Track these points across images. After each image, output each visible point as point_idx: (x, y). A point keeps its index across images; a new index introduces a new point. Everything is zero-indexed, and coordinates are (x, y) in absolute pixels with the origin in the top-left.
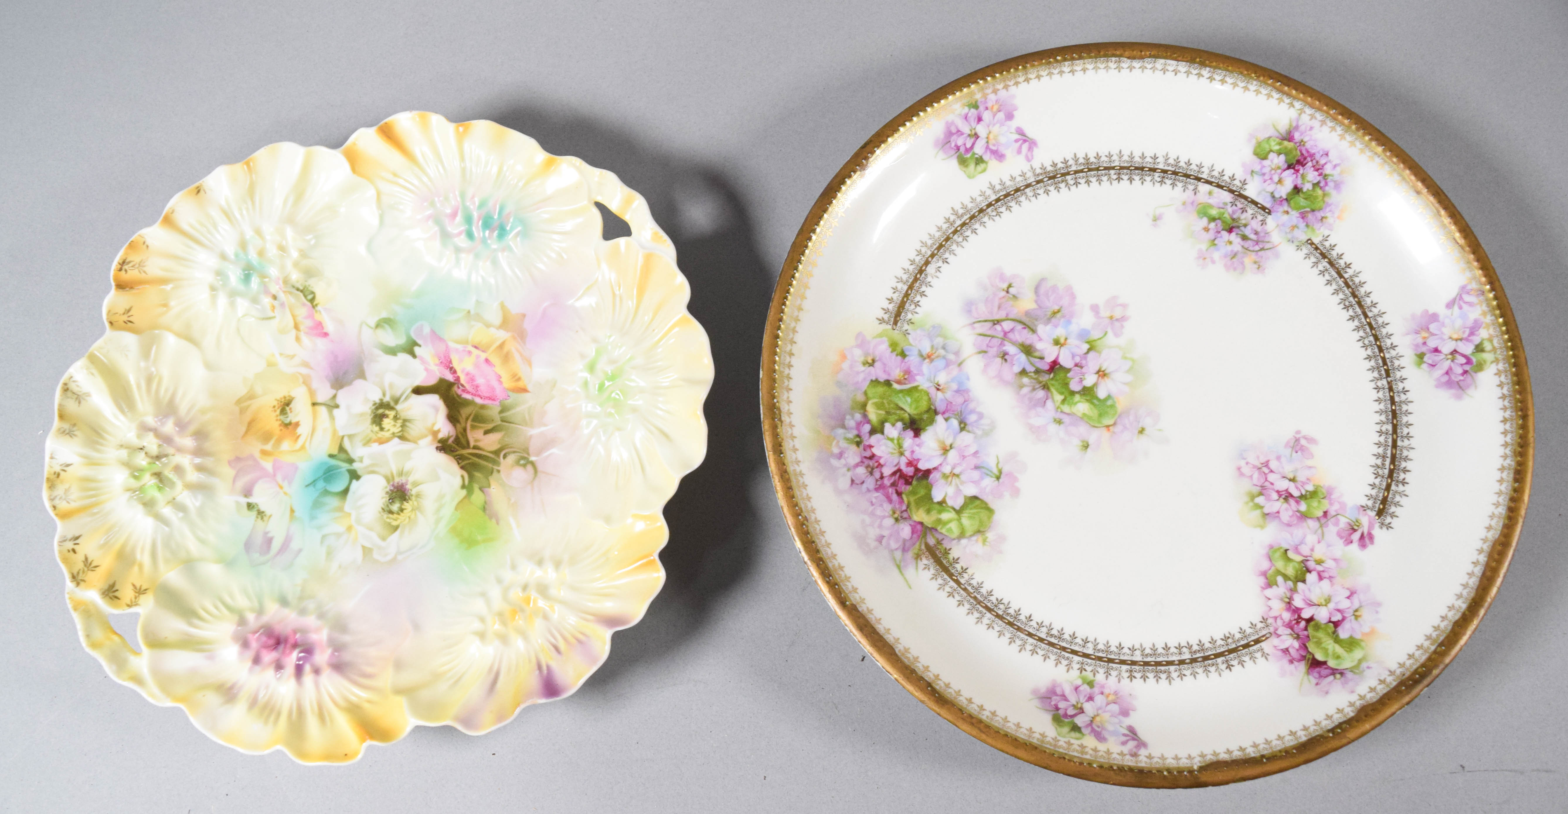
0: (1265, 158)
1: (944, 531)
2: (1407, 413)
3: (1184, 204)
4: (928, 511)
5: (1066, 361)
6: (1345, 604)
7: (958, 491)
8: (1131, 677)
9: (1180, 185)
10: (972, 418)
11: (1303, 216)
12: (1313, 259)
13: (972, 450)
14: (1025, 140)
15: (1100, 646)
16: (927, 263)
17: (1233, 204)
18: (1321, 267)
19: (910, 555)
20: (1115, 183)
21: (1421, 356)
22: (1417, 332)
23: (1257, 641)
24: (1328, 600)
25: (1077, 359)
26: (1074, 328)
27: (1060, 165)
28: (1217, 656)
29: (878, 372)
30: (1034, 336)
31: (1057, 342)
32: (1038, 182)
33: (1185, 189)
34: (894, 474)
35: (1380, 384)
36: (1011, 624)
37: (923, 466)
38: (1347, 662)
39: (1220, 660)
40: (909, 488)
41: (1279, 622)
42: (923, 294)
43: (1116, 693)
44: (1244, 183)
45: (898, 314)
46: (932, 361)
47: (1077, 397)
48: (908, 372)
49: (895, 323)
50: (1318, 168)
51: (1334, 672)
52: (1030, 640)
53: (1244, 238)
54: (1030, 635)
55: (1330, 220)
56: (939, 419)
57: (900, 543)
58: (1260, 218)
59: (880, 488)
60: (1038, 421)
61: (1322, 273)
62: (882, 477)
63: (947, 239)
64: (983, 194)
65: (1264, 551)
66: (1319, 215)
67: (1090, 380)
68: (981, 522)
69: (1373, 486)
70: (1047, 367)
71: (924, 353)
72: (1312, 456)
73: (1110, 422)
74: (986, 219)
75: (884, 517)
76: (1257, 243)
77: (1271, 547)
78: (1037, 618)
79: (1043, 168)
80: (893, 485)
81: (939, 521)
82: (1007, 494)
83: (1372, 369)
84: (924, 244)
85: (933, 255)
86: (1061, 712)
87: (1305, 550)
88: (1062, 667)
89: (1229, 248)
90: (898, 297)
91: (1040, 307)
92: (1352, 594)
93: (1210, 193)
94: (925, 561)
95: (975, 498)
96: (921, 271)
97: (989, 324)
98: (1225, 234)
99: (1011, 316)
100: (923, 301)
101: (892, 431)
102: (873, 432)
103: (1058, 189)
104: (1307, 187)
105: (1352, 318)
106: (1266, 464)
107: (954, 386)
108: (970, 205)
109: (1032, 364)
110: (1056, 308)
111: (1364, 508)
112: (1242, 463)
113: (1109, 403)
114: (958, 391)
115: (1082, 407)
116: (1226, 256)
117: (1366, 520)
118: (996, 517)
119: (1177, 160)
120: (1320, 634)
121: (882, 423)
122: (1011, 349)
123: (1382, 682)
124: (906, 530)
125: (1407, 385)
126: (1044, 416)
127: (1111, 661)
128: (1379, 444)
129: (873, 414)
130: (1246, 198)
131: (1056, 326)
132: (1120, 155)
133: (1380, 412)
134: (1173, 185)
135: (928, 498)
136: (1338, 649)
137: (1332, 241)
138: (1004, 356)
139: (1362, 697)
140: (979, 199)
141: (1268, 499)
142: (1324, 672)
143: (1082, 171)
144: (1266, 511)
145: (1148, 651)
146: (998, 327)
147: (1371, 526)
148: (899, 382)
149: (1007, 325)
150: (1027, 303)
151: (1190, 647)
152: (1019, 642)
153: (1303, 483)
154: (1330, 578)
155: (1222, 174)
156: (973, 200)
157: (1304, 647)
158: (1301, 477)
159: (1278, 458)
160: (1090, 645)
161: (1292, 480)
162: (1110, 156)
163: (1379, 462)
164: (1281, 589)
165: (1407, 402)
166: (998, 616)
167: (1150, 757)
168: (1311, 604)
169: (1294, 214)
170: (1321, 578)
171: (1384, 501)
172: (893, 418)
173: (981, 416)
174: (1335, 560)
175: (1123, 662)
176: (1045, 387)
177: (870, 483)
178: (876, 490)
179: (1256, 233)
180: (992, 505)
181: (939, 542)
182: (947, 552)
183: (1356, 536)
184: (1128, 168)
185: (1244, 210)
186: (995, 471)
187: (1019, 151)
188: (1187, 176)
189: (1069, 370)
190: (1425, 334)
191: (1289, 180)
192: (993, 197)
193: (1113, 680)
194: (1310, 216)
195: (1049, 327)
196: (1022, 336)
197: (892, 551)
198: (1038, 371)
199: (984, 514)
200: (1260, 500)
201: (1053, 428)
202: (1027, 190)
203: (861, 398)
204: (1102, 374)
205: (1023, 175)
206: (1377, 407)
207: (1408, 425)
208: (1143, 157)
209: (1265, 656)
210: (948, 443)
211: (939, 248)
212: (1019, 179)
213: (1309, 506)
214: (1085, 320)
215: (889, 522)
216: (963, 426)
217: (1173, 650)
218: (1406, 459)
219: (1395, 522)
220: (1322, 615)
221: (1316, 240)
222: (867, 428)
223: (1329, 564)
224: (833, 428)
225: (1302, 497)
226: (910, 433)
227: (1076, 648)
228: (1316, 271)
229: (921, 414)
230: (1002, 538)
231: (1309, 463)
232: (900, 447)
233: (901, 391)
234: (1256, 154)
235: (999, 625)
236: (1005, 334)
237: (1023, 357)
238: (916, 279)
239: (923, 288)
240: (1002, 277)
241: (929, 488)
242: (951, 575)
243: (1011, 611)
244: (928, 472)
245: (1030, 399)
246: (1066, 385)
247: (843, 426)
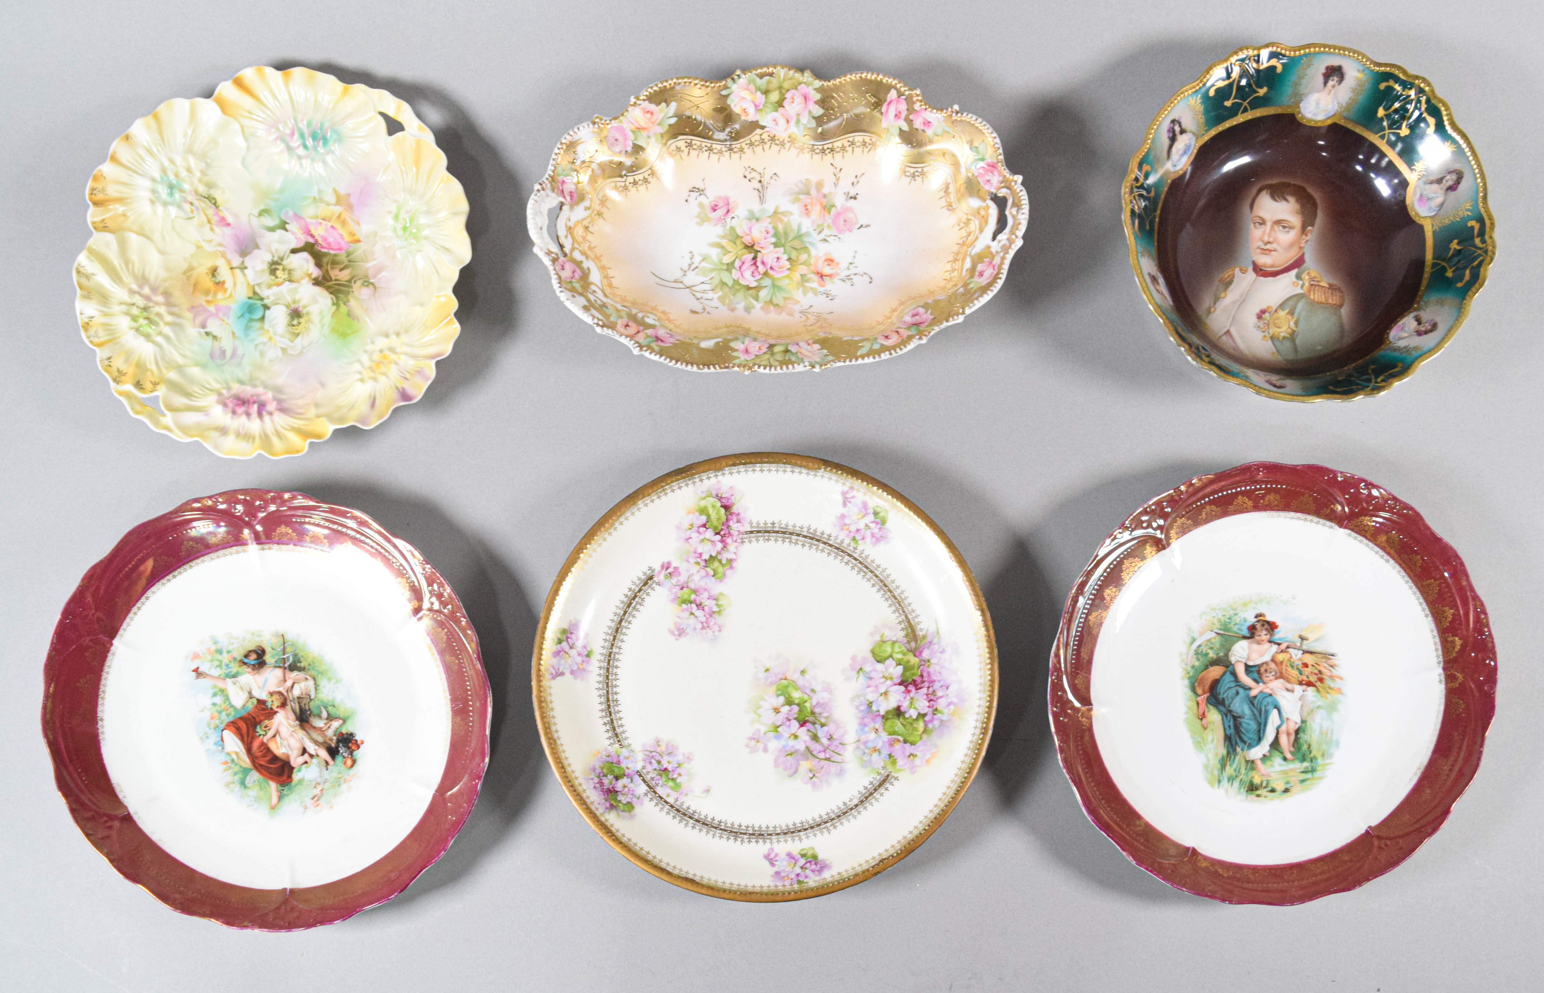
0: (628, 802)
1: (904, 648)
2: (610, 628)
3: (687, 795)
4: (908, 662)
5: (795, 724)
6: (694, 535)
7: (887, 668)
8: (830, 536)
9: (684, 807)
10: (863, 708)
11: (619, 762)
12: (624, 735)
13: (870, 689)
14: (771, 860)
15: (840, 558)
16: (856, 806)
17: (657, 785)
18: (621, 729)
19: (928, 639)
20: (723, 820)
21: (588, 655)
22: (584, 670)
23: (752, 532)
24: (702, 541)
25: (788, 723)
26: (782, 742)
27: (753, 841)
28: (777, 532)
29: (909, 749)
30: (808, 744)
31: (796, 737)
32: (771, 835)
33: (682, 804)
34: (920, 688)
35: (617, 650)
36: (886, 586)
37: (902, 688)
38: (712, 500)
39: (777, 529)
40: (915, 678)
41: (735, 538)
42: (866, 788)
43: (842, 529)
44: (646, 794)
45: (884, 781)
46: (874, 748)
47: (797, 701)
48: (891, 745)
49: (888, 776)
50: (601, 783)
51: (720, 499)
52: (877, 573)
53: (659, 762)
54: (877, 576)
55: (604, 753)
56: (882, 713)
57: (932, 647)
58: (645, 771)
59: (932, 682)
60: (826, 695)
61: (622, 726)
62: (929, 687)
63: (839, 816)
64: (808, 837)
65: (726, 580)
66: (609, 759)
67: (785, 709)
68: (880, 647)
69: (648, 594)
70: (808, 724)
71: (877, 753)
72: (675, 623)
73: (783, 681)
74: (811, 822)
75: (936, 664)
76: (653, 757)
77: (721, 581)
78: (869, 584)
79: (765, 842)
80: (923, 682)
81: (904, 654)
82: (859, 658)
83: (618, 660)
84: (854, 817)
85: (852, 809)
86: (879, 526)
87: (703, 573)
88: (866, 553)
89: (670, 759)
90: (882, 790)
91: (798, 760)
92: (687, 539)
93: (668, 796)
94: (921, 633)
95: (878, 662)
96: (862, 802)
97: (832, 759)
98: (670, 769)
99: (817, 760)
100: (867, 784)
101: (913, 713)
102: (925, 715)
103: (760, 827)
104: (610, 777)
105: (616, 693)
106: (703, 628)
107: (867, 729)
108: (818, 832)
109: (816, 729)
110: (789, 757)
111: (659, 584)
112: (716, 633)
113: (779, 692)
114: (866, 725)
115: (796, 695)
116: (675, 755)
117: (661, 577)
118: (871, 647)
119: (680, 821)
120: (715, 523)
121: (917, 719)
122: (825, 741)
123: (701, 480)
124: (926, 654)
125: (602, 643)
126: (821, 696)
127: (837, 548)
128: (634, 616)
129: (921, 725)
130: (648, 786)
131: (793, 747)
132: (714, 836)
133: (625, 634)
134: (688, 808)
135: (906, 669)
136: (711, 511)
137: (608, 742)
138: (830, 738)
139: (716, 476)
140: (811, 835)
141: (710, 608)
142: (724, 501)
143: (741, 833)
144: (715, 602)
145: (815, 547)
146: (828, 756)
147: (660, 572)
148: (898, 740)
149: (822, 755)
150: (805, 765)
151: (790, 542)
152: (885, 574)
153: (687, 610)
154: (695, 552)
155: (657, 804)
156: (815, 835)
157: (728, 520)
158: (687, 614)
159: (695, 629)
160: (845, 560)
161: (692, 614)
162: (721, 837)
163: (638, 606)
164: (725, 556)
165: (607, 634)
166: (891, 592)
167: (844, 484)
168: (713, 542)
169: (623, 765)
170: (701, 554)
171: (645, 584)
172: (910, 720)
173: (857, 708)
174: (688, 561)
175: (831, 545)
176: (813, 713)
177: (936, 686)
178: (934, 681)
179: (651, 763)
180: (870, 655)
181: (909, 642)
182: (907, 636)
183: (670, 570)
184: (712, 827)
185: (652, 779)
186: (861, 673)
187: (776, 855)
188: (678, 810)
189: (795, 719)
190: (581, 667)
191: (619, 785)
192: (801, 833)
193: (841, 538)
194: (615, 761)
195: (797, 747)
196: (815, 747)
197: (938, 643)
198: (814, 723)
199: (877, 651)
200: (715, 609)
201: (818, 688)
202: (779, 832)
203: (925, 736)
204: (777, 711)
205: (779, 841)
206: (625, 638)
207: (612, 621)
208: (701, 830)
209: (751, 523)
210: (883, 697)
211: (846, 812)
212: (782, 840)
213: (690, 596)
214: (774, 745)
215: (932, 661)
216: (870, 704)
217: (800, 543)
218: (622, 602)
219: (646, 569)
220: (709, 534)
221: (617, 746)
222: (927, 718)
223: (692, 560)
224: (949, 720)
225: (691, 603)
226: (902, 709)
227: (854, 561)
228: (625, 728)
229: (893, 718)
230: (872, 634)
231: (678, 620)
232: (911, 703)
233: (899, 735)
234: (633, 807)
235: (892, 587)
236: (825, 751)
237: (820, 734)
238: (867, 798)
239: (864, 791)
240: (814, 785)
241: (903, 675)
242: (909, 622)
243: (882, 592)
244: (900, 684)
245: (824, 709)
246: (800, 711)
247: (942, 721)
